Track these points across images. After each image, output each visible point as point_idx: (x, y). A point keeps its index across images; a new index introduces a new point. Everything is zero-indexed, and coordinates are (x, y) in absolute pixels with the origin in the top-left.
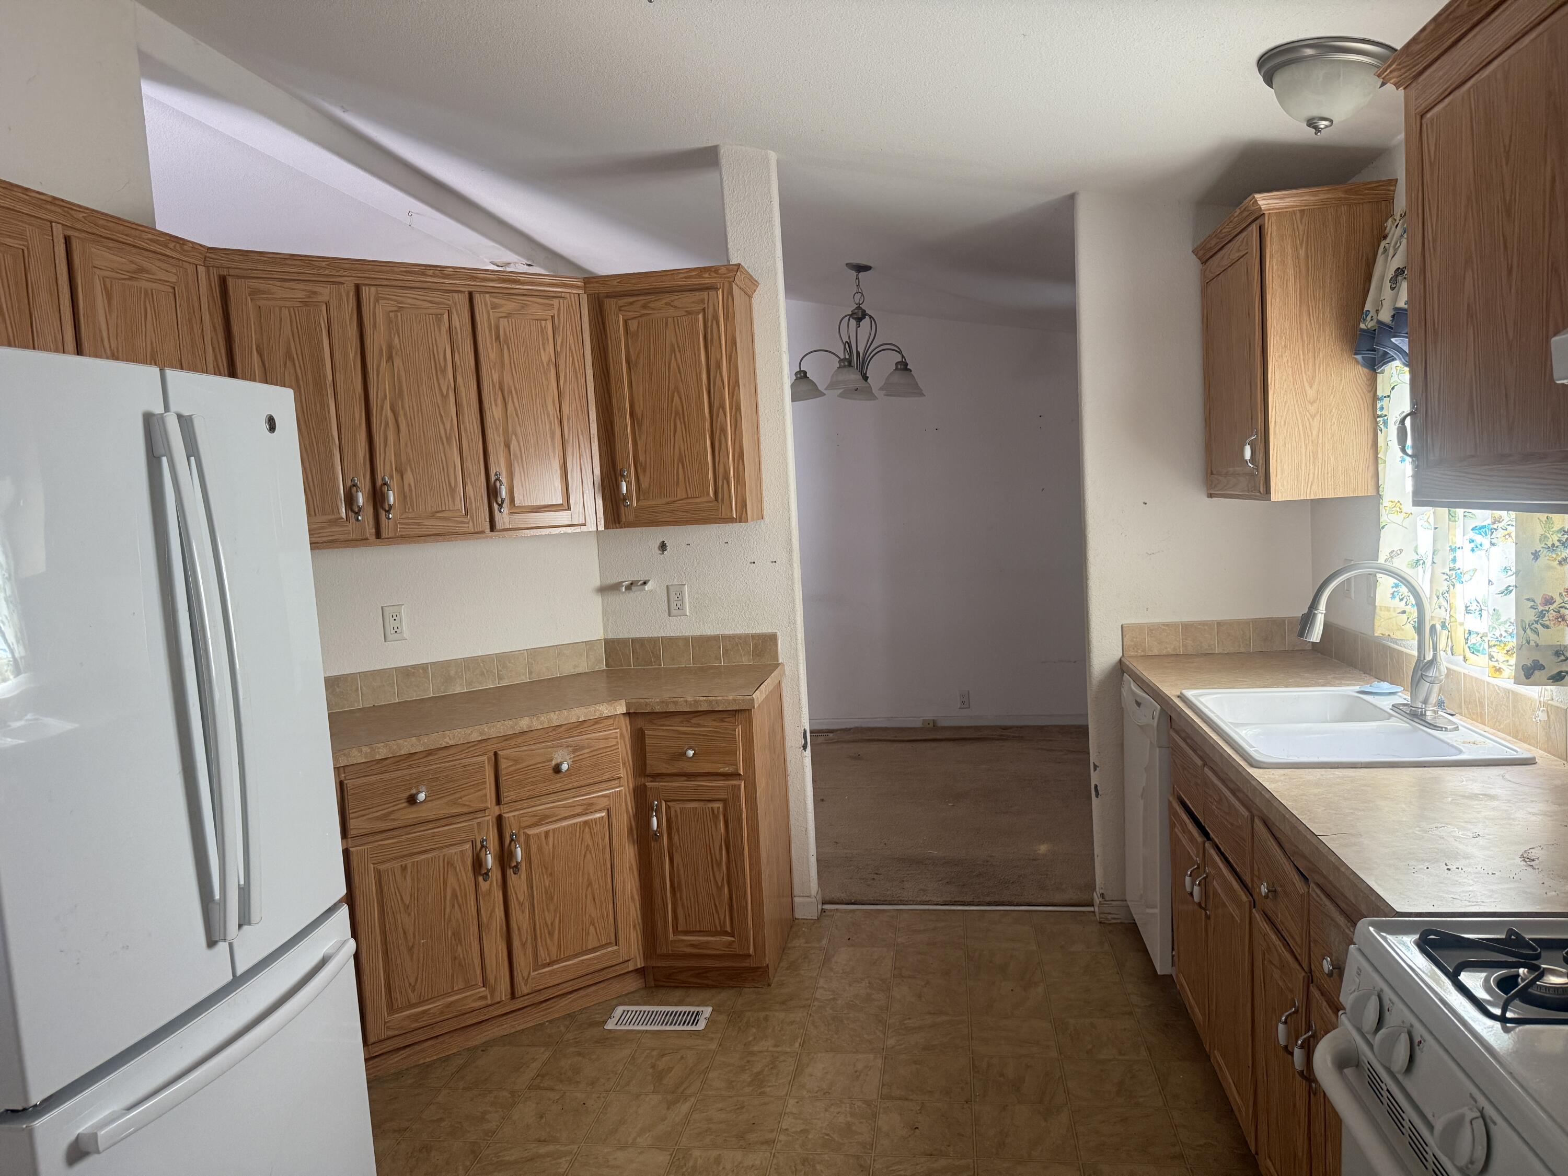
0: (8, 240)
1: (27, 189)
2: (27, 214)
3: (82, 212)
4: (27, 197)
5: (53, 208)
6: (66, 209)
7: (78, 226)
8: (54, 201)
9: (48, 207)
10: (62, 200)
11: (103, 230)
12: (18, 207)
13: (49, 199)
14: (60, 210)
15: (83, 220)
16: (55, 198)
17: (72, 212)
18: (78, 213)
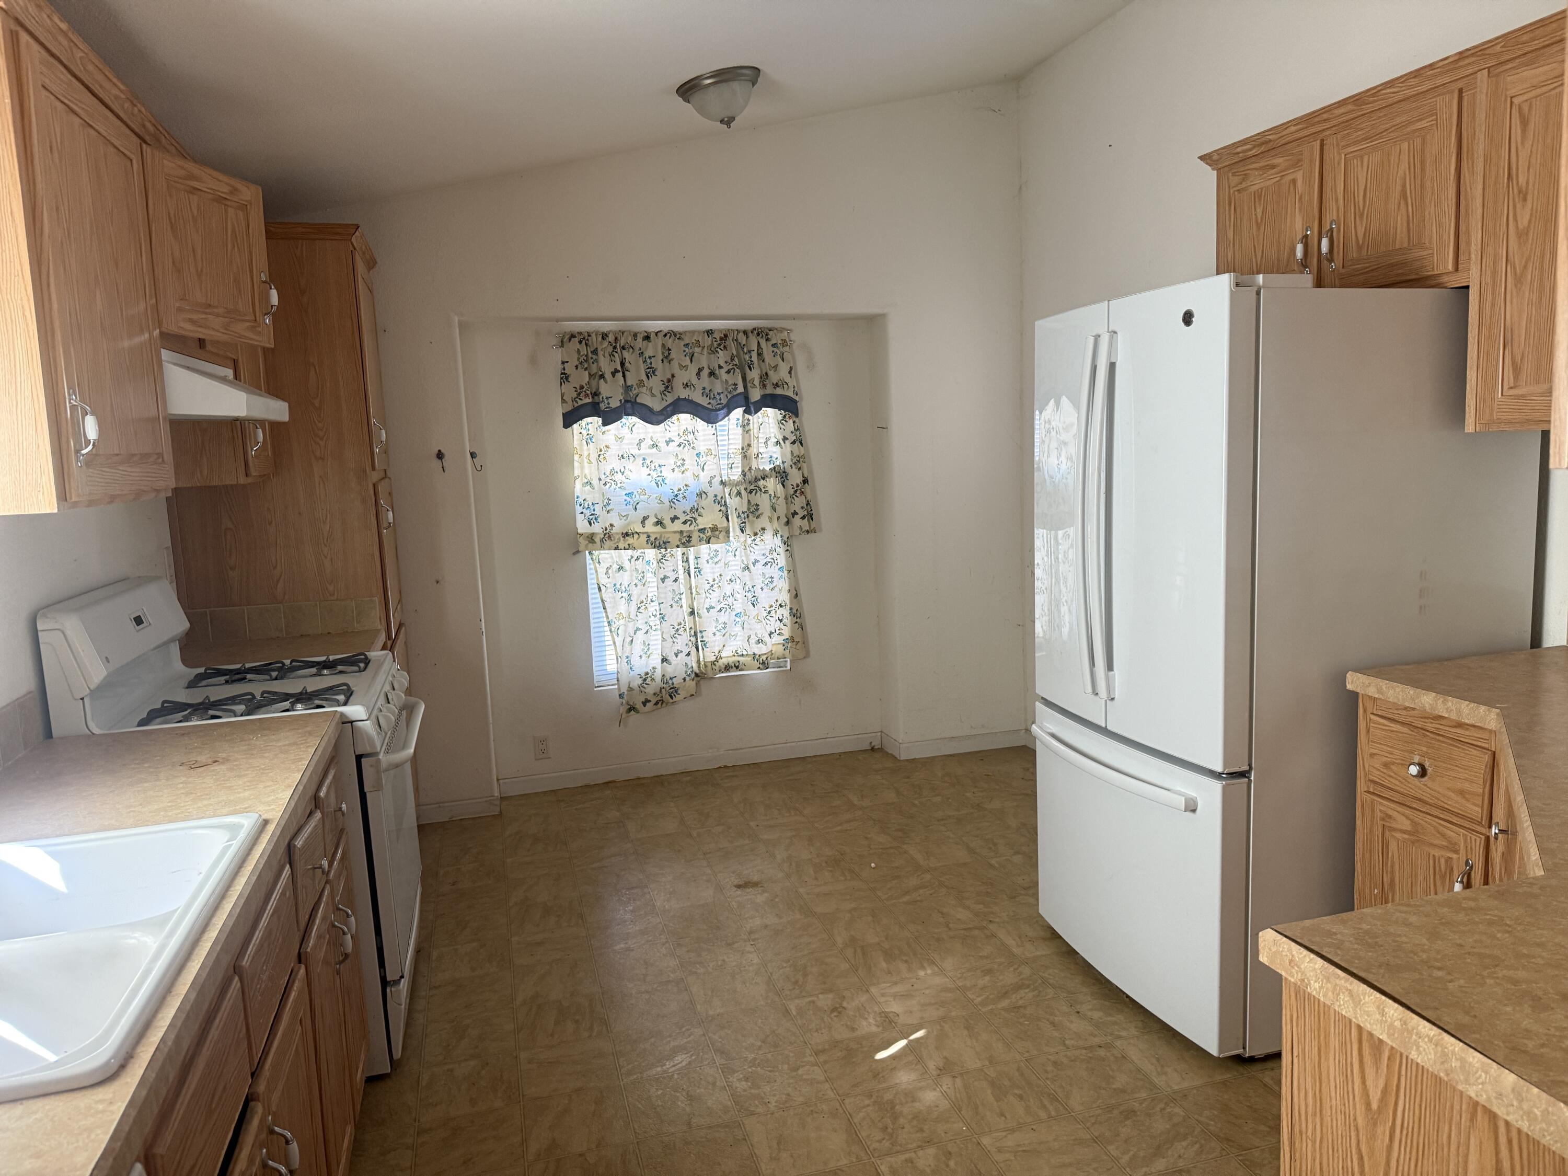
0: (1419, 124)
1: (1431, 65)
2: (1451, 82)
3: (1496, 44)
4: (1439, 70)
5: (1467, 61)
6: (1479, 53)
7: (1503, 58)
8: (1462, 55)
9: (1461, 63)
10: (1468, 50)
11: (1536, 42)
12: (1439, 81)
13: (1457, 57)
14: (1474, 59)
15: (1504, 49)
16: (1460, 53)
17: (1487, 52)
18: (1494, 47)
